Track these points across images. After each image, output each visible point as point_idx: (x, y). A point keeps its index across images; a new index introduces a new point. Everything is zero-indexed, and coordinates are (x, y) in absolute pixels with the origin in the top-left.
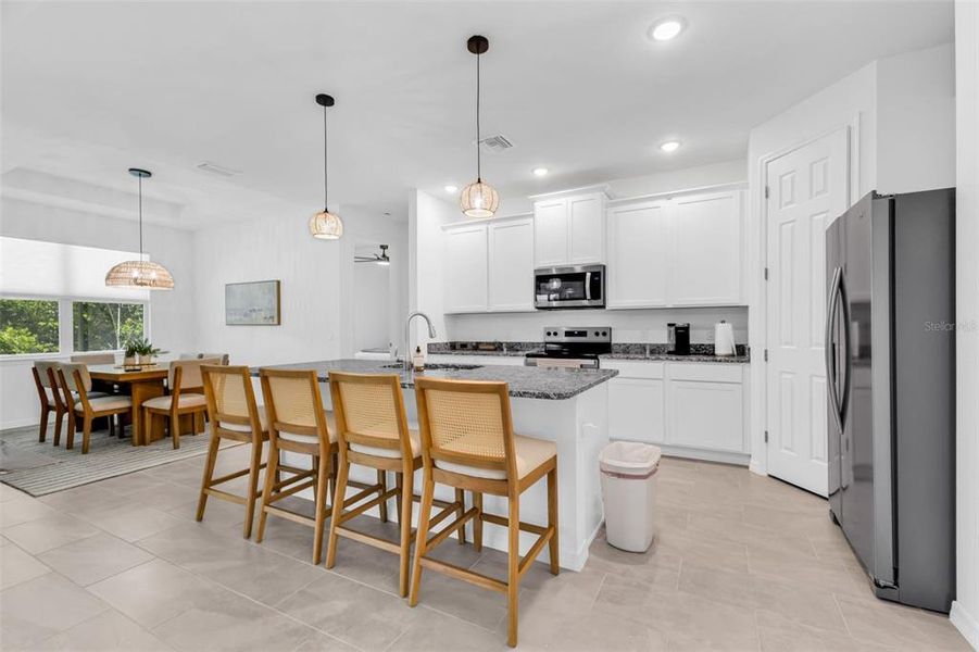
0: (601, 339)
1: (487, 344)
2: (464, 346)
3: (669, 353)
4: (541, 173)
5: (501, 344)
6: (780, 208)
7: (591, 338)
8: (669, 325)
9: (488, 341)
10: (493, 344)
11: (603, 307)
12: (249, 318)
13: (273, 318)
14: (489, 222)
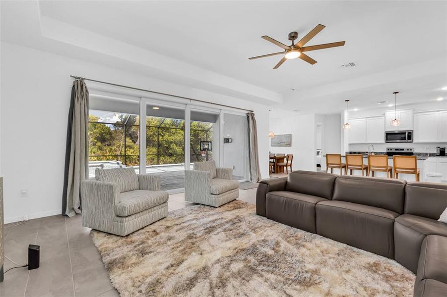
0: (409, 151)
2: (355, 153)
3: (438, 155)
11: (411, 142)
12: (280, 144)
13: (289, 145)
14: (367, 118)
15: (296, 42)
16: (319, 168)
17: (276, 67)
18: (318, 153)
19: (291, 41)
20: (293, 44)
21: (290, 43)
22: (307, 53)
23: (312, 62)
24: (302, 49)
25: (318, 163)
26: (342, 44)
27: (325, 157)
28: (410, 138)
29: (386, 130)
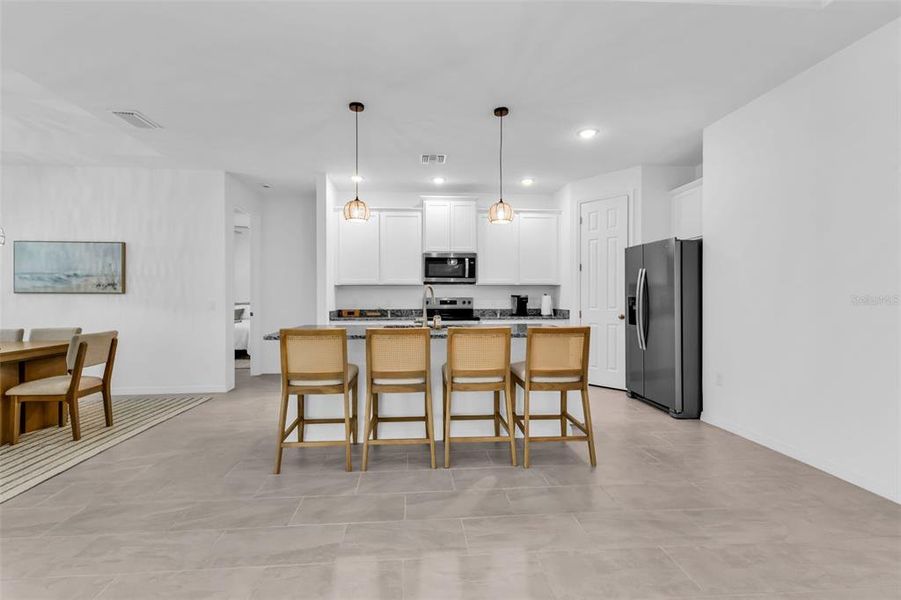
0: (466, 306)
1: (375, 311)
2: (351, 314)
3: (512, 315)
4: (439, 181)
5: (386, 311)
6: (589, 230)
7: (459, 306)
8: (513, 296)
9: (374, 308)
10: (380, 311)
11: (474, 283)
12: (64, 284)
13: (117, 285)
14: (381, 210)
16: (243, 363)
18: (239, 315)
25: (241, 348)
27: (278, 343)
28: (472, 273)
29: (426, 250)
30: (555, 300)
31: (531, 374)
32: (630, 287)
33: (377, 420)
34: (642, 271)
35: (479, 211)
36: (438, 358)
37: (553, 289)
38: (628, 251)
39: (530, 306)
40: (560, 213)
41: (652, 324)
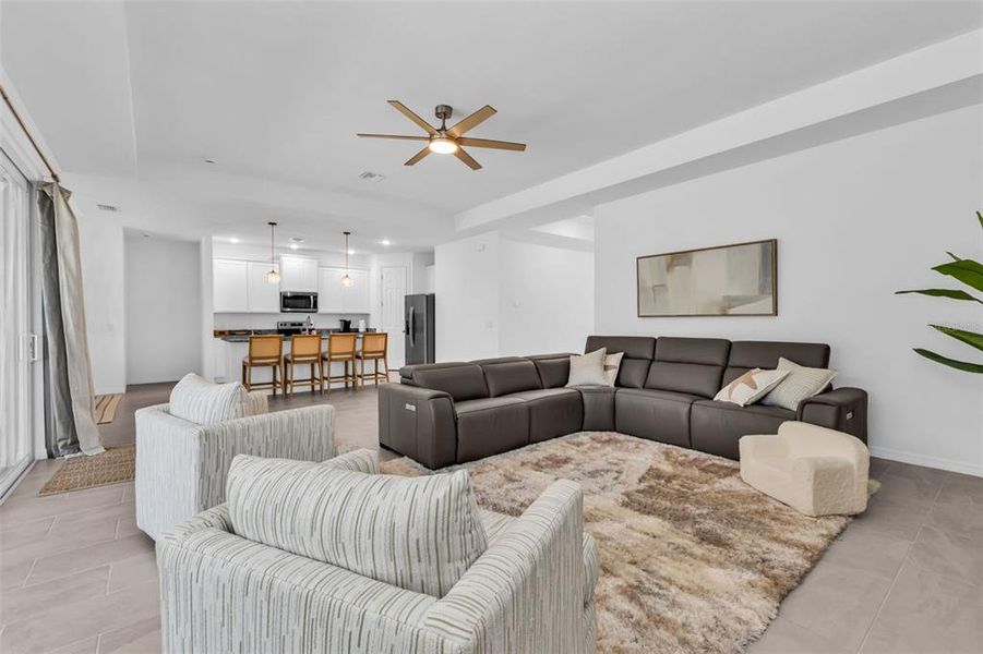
5: (250, 331)
6: (386, 283)
8: (341, 321)
11: (316, 312)
14: (248, 261)
15: (450, 123)
17: (410, 163)
19: (441, 120)
20: (444, 128)
21: (437, 124)
22: (469, 150)
23: (475, 165)
24: (459, 141)
26: (522, 147)
28: (315, 306)
29: (283, 290)
30: (367, 324)
31: (364, 353)
32: (407, 315)
33: (286, 382)
34: (412, 309)
35: (320, 266)
36: (325, 348)
37: (366, 316)
38: (406, 297)
39: (351, 327)
40: (369, 270)
41: (416, 335)
